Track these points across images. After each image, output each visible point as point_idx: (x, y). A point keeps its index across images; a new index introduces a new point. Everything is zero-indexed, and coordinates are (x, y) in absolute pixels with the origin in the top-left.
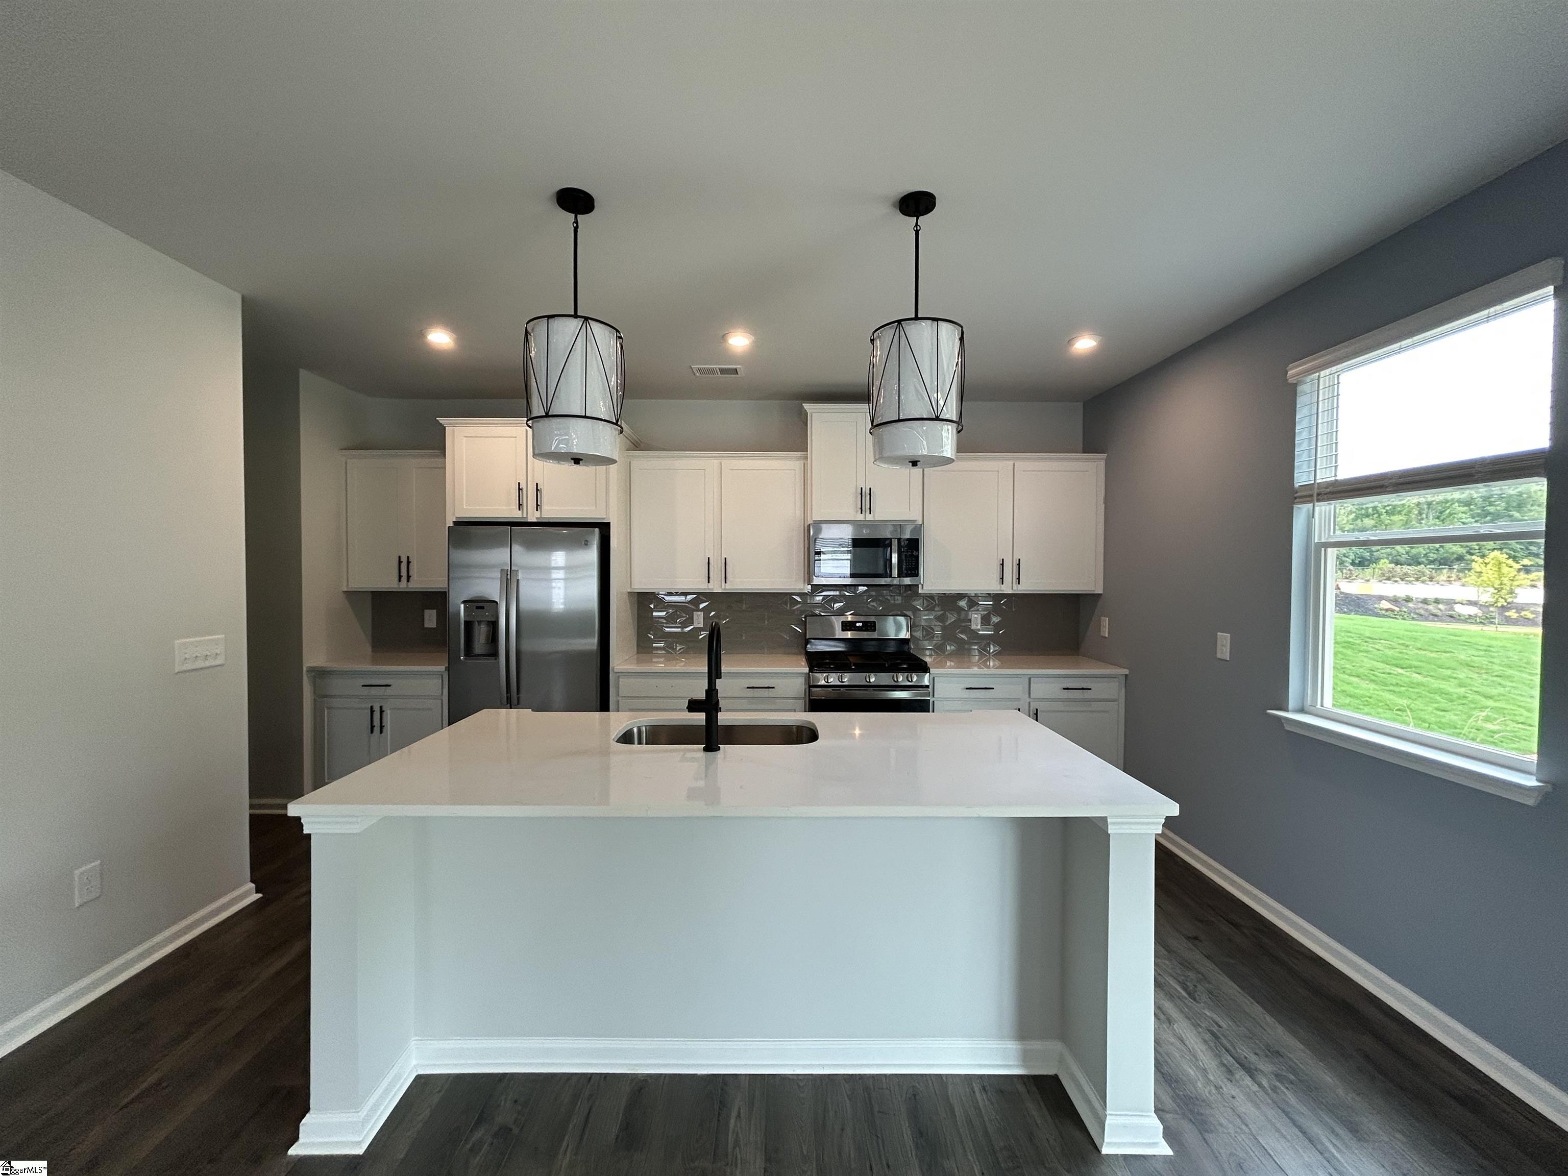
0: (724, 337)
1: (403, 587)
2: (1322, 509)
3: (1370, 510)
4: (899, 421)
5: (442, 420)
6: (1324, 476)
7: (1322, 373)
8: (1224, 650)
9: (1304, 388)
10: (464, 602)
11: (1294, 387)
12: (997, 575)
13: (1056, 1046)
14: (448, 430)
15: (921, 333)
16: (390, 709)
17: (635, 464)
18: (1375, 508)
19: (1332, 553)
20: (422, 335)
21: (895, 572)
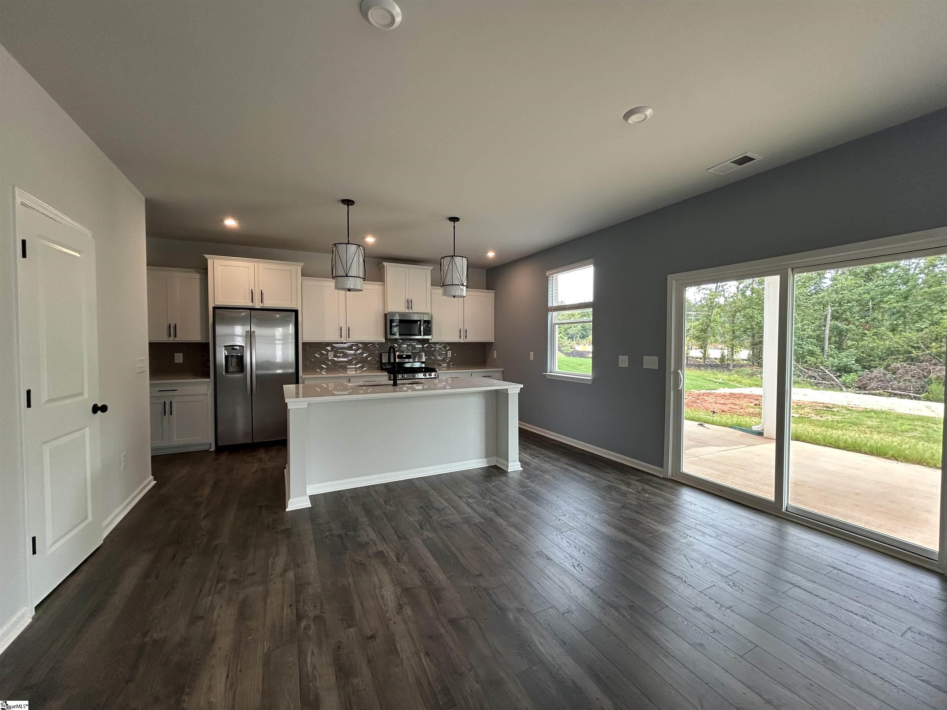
0: (364, 238)
1: (172, 340)
2: (555, 313)
3: (586, 313)
4: (452, 285)
5: (206, 256)
6: (555, 304)
7: (554, 275)
8: (532, 358)
9: (550, 278)
10: (225, 346)
11: (548, 277)
12: (458, 336)
13: (495, 458)
14: (210, 262)
15: (458, 260)
16: (176, 402)
17: (304, 282)
18: (587, 312)
19: (557, 326)
20: (222, 221)
21: (422, 334)
